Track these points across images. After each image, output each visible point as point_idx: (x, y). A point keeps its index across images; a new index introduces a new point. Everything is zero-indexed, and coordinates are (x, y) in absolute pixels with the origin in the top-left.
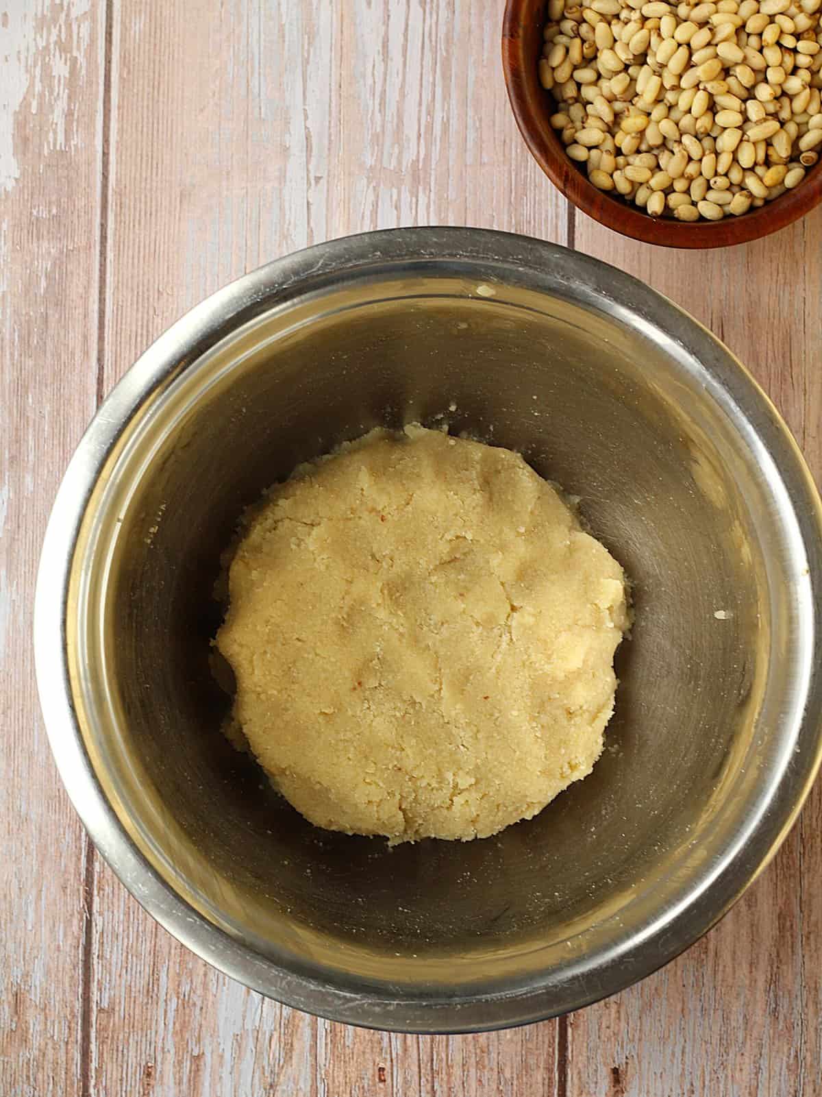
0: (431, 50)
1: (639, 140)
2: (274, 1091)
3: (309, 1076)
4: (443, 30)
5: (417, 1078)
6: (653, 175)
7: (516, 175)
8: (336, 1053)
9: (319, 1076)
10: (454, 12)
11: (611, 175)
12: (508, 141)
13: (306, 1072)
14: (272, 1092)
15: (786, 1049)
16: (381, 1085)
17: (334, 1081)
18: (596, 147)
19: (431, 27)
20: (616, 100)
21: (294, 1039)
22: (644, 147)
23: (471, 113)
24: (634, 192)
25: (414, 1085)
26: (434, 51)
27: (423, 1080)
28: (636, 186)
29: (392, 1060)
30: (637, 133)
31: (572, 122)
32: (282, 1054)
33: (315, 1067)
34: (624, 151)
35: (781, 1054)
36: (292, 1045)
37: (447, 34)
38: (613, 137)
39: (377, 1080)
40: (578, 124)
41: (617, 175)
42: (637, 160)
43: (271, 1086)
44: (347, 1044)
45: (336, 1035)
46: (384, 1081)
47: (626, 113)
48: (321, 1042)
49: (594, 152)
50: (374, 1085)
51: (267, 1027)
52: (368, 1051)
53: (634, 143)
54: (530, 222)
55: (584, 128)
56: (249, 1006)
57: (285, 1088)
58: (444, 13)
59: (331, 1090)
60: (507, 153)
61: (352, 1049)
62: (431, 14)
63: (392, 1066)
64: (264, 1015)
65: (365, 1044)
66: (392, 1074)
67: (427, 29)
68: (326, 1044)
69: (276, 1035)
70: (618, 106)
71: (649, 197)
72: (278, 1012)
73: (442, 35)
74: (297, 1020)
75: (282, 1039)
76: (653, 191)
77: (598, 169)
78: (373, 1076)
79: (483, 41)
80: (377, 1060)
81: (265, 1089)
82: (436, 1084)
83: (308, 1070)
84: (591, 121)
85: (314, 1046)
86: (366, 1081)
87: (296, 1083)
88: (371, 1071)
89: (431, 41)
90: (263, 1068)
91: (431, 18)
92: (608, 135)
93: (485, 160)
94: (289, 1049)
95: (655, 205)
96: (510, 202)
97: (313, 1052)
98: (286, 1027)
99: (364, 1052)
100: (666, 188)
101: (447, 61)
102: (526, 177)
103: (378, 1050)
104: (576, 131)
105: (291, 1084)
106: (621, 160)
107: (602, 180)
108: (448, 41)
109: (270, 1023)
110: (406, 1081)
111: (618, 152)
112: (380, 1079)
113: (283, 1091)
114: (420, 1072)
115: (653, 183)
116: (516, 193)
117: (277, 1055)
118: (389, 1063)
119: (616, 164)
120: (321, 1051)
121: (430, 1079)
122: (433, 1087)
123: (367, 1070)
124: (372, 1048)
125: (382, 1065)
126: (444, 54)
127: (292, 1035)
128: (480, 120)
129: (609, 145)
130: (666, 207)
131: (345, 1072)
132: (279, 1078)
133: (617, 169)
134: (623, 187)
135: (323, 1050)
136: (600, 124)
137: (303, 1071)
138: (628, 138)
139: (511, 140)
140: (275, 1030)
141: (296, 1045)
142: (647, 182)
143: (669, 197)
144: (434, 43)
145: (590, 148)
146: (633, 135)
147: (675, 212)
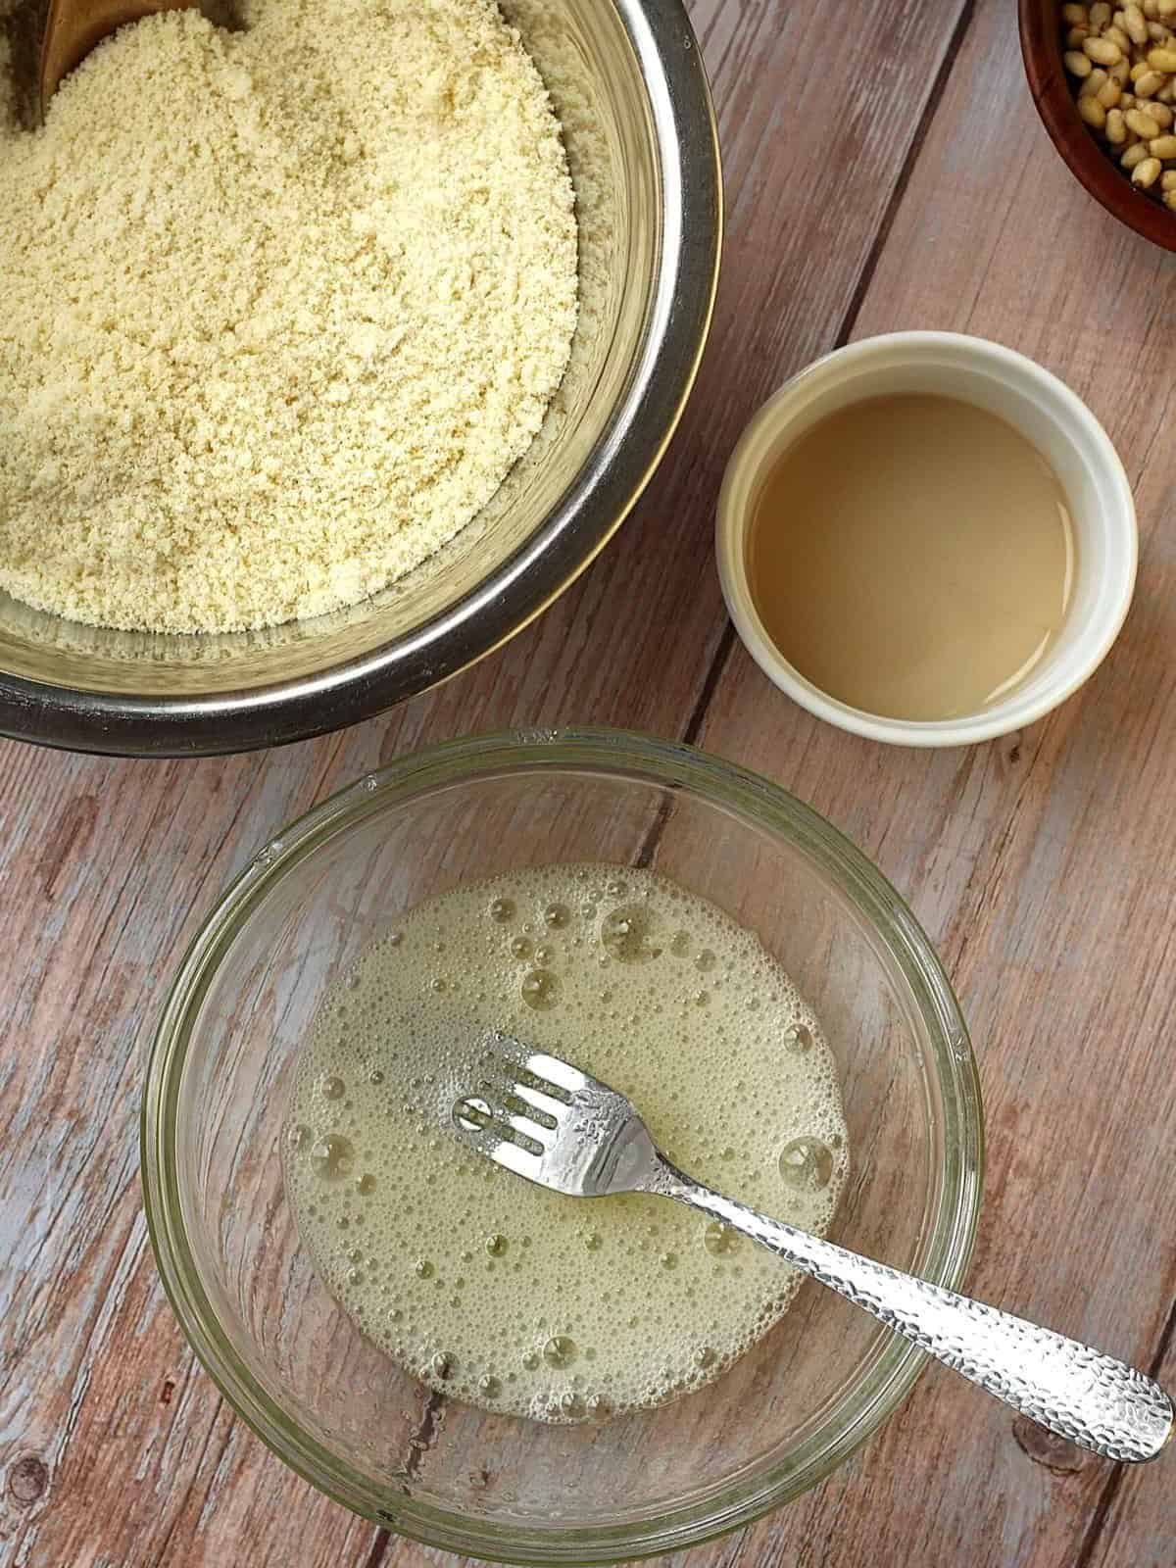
0: (733, 68)
1: (1160, 84)
2: (18, 1361)
3: (70, 1360)
4: (758, 46)
5: (212, 1414)
6: (1159, 136)
7: (784, 274)
8: (118, 1342)
9: (83, 1364)
10: (782, 29)
11: (1107, 111)
12: (789, 226)
13: (70, 1350)
14: (14, 1361)
15: (712, 1556)
16: (162, 1406)
17: (101, 1378)
18: (1105, 67)
19: (744, 38)
20: (1157, 21)
21: (71, 1302)
22: (1164, 95)
23: (755, 168)
24: (1124, 146)
25: (206, 1421)
26: (737, 71)
27: (219, 1419)
28: (1133, 137)
29: (188, 1378)
30: (1165, 73)
31: (1089, 23)
32: (47, 1316)
33: (84, 1349)
34: (1138, 88)
35: (703, 1559)
36: (64, 1309)
37: (761, 55)
38: (1132, 64)
39: (159, 1396)
40: (1095, 29)
41: (1114, 114)
42: (1147, 107)
43: (16, 1353)
44: (137, 1334)
45: (126, 1318)
46: (168, 1401)
47: (1162, 43)
48: (103, 1321)
49: (1098, 73)
50: (153, 1402)
51: (39, 1274)
52: (161, 1354)
53: (1155, 84)
54: (778, 344)
55: (1100, 36)
56: (26, 1236)
57: (33, 1362)
58: (767, 26)
59: (93, 1388)
60: (783, 241)
61: (142, 1344)
62: (751, 20)
63: (185, 1386)
64: (42, 1256)
65: (159, 1344)
66: (182, 1395)
67: (737, 40)
68: (109, 1326)
69: (47, 1289)
70: (1157, 29)
71: (1142, 160)
72: (61, 1259)
73: (754, 54)
74: (81, 1280)
75: (54, 1297)
76: (1149, 154)
77: (1094, 95)
78: (156, 1389)
79: (806, 81)
80: (168, 1371)
81: (6, 1354)
82: (234, 1431)
83: (73, 1350)
84: (1113, 32)
85: (93, 1321)
86: (144, 1393)
87: (50, 1361)
88: (154, 1383)
89: (737, 56)
90: (15, 1326)
91: (749, 25)
92: (1126, 60)
93: (751, 238)
94: (57, 1314)
95: (1145, 172)
96: (762, 308)
97: (88, 1329)
98: (65, 1282)
99: (155, 1354)
100: (1168, 160)
101: (749, 90)
102: (796, 282)
103: (175, 1358)
104: (1089, 36)
105: (43, 1362)
106: (1128, 98)
107: (1092, 110)
108: (761, 63)
109: (45, 1269)
110: (196, 1412)
111: (1129, 87)
112: (163, 1397)
113: (29, 1367)
114: (219, 1407)
115: (1154, 144)
116: (775, 297)
117: (39, 1316)
118: (182, 1380)
119: (1120, 99)
120: (100, 1331)
121: (229, 1421)
122: (229, 1433)
123: (150, 1377)
124: (168, 1353)
125: (172, 1379)
126: (749, 79)
127: (68, 1297)
128: (764, 184)
129: (1121, 72)
130: (1157, 183)
131: (120, 1372)
132: (30, 1345)
133: (1117, 106)
134: (1115, 132)
135: (102, 1332)
136: (1122, 40)
137: (65, 1348)
138: (1150, 74)
139: (794, 227)
140: (49, 1280)
141: (69, 1312)
142: (1149, 140)
143: (1167, 173)
144: (740, 61)
145: (1095, 65)
146: (1158, 73)
147: (1166, 195)
